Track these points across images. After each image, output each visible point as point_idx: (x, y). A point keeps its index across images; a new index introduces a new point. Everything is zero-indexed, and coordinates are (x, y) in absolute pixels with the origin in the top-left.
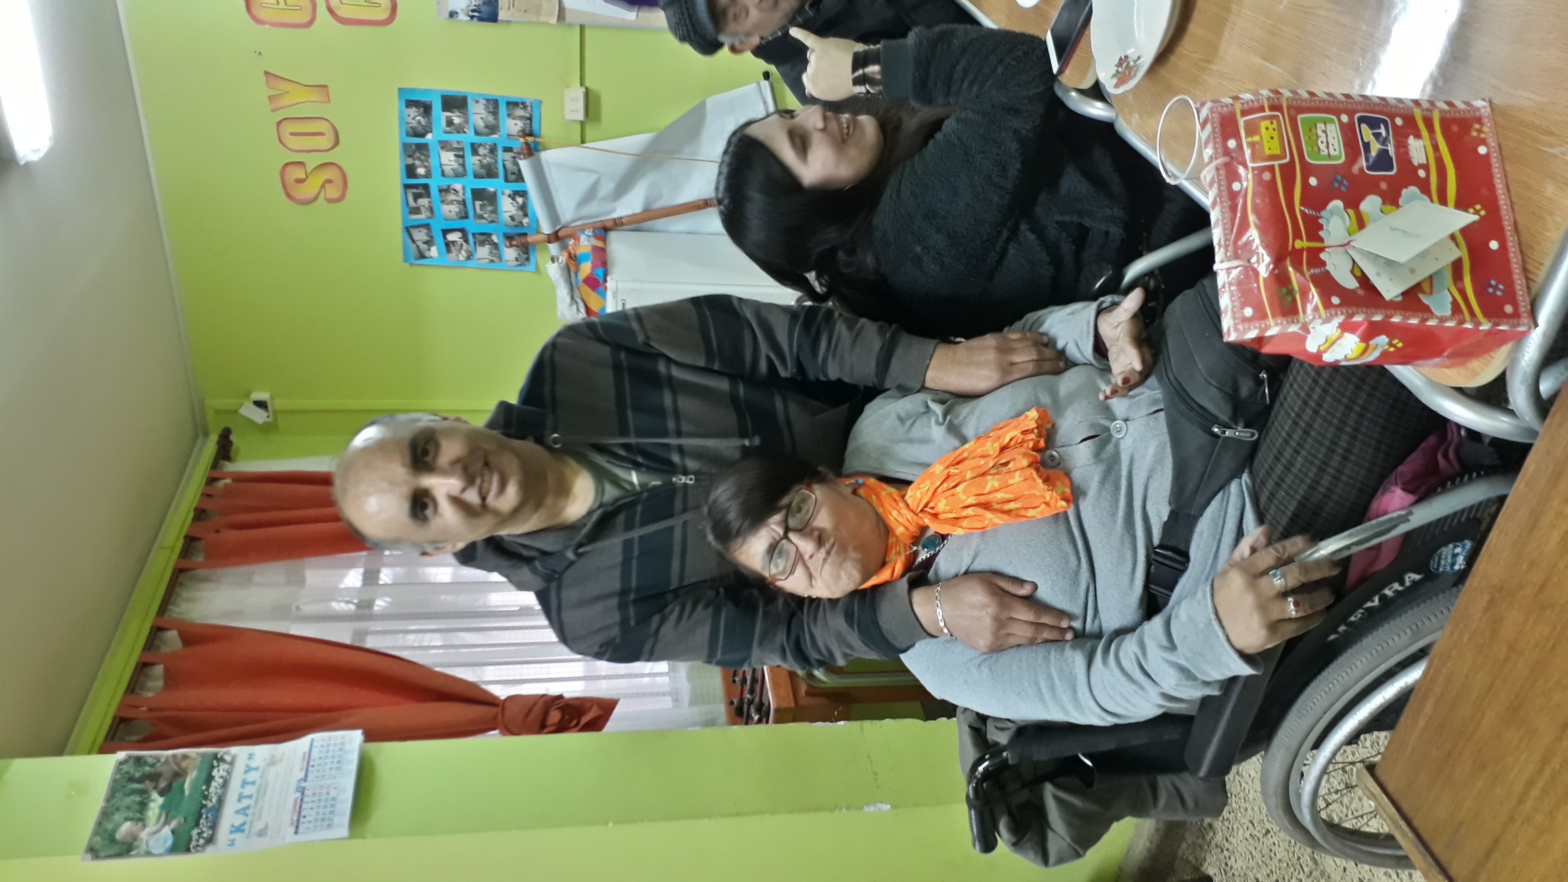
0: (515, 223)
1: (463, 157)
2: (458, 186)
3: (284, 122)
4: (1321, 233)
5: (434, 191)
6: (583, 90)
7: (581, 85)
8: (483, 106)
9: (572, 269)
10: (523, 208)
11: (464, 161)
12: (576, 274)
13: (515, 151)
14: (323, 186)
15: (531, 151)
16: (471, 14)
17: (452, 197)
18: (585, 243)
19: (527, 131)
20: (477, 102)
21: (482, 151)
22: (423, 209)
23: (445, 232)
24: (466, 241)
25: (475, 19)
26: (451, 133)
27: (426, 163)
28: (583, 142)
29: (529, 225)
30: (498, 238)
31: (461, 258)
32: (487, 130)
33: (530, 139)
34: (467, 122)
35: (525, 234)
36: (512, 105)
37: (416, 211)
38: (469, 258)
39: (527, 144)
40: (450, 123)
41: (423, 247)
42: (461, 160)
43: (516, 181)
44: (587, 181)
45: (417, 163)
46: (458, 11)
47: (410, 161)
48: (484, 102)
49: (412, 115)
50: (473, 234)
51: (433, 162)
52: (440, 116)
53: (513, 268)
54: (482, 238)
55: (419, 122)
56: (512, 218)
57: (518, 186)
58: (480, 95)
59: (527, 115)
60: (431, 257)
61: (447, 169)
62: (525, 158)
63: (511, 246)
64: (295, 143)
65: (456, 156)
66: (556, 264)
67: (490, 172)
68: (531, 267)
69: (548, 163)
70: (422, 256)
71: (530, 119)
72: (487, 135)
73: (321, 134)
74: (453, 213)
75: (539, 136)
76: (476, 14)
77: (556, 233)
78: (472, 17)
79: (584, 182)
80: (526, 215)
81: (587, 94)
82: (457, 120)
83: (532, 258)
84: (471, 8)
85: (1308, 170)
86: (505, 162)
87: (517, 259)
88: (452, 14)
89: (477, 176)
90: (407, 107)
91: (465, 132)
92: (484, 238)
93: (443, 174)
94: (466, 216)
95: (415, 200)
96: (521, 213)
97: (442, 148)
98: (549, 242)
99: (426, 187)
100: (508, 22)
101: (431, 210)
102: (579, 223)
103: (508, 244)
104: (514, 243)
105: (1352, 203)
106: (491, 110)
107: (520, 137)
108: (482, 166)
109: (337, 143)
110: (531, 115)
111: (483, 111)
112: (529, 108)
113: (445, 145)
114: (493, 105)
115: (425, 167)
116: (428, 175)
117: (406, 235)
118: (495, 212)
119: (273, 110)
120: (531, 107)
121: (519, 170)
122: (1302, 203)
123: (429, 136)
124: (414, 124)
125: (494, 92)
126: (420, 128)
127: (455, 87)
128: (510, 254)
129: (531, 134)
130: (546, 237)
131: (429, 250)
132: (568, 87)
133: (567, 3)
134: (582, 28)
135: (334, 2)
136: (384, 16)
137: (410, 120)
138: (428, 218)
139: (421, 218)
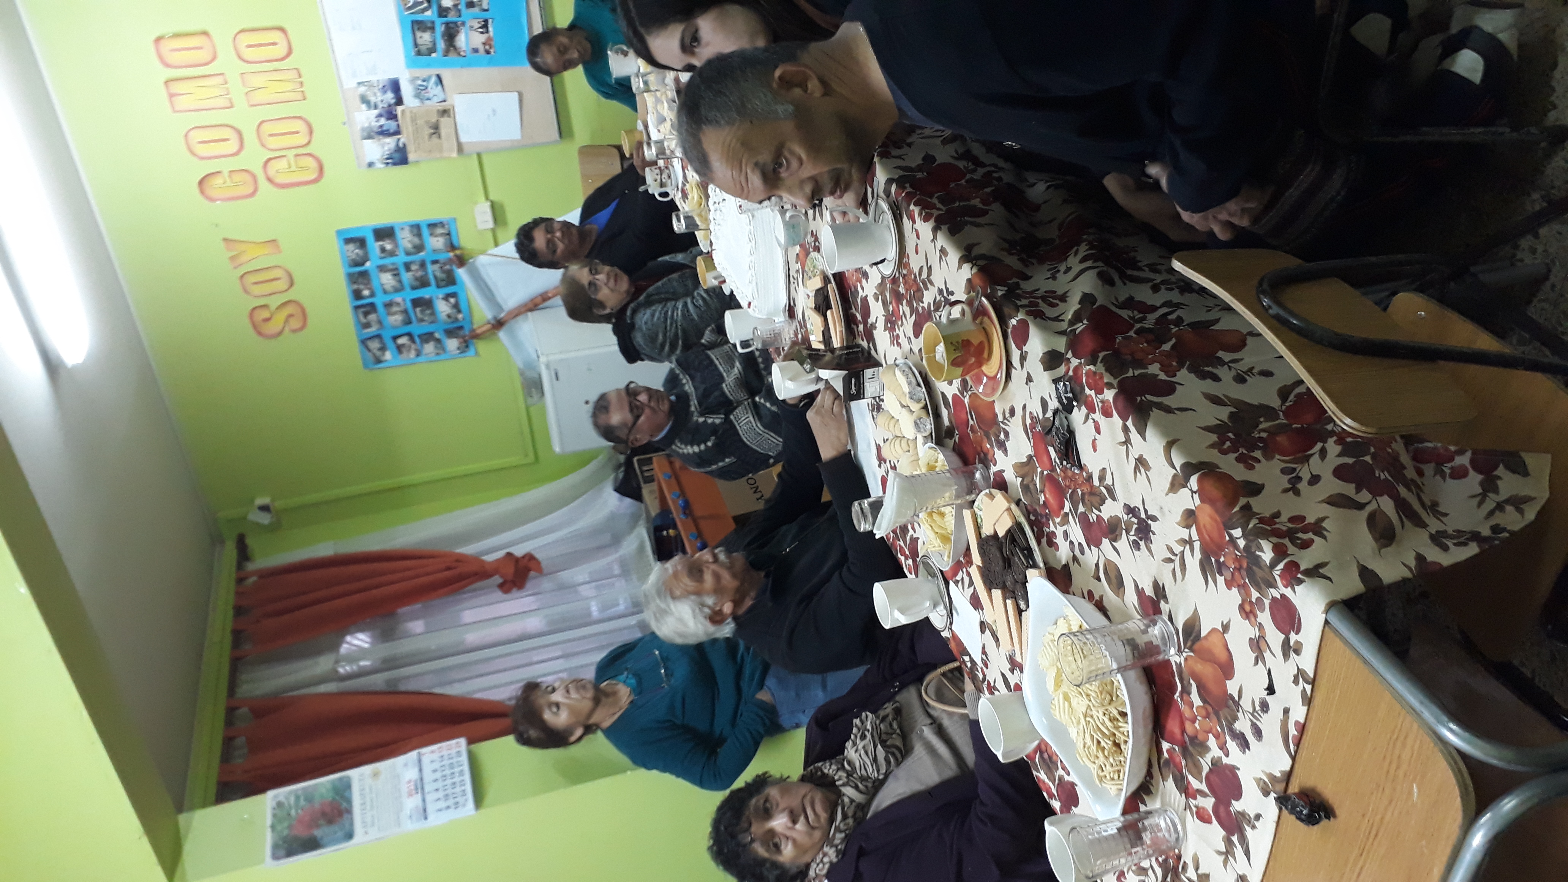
0: (452, 320)
2: (398, 298)
3: (246, 276)
6: (489, 203)
7: (487, 198)
8: (408, 231)
13: (444, 262)
14: (286, 321)
15: (461, 261)
16: (385, 161)
17: (395, 309)
19: (449, 245)
20: (402, 229)
21: (414, 267)
22: (373, 323)
23: (395, 338)
24: (414, 342)
25: (390, 165)
26: (385, 257)
27: (369, 286)
28: (496, 243)
30: (440, 334)
31: (412, 356)
32: (413, 250)
33: (456, 252)
34: (396, 245)
35: (463, 327)
36: (432, 226)
37: (367, 325)
38: (418, 355)
40: (383, 250)
41: (378, 353)
42: (397, 278)
43: (450, 285)
45: (362, 287)
46: (375, 161)
47: (355, 287)
48: (409, 228)
49: (351, 250)
51: (375, 283)
52: (374, 246)
53: (458, 355)
54: (425, 337)
55: (357, 254)
59: (446, 231)
60: (386, 361)
61: (388, 287)
63: (452, 338)
64: (257, 290)
67: (423, 283)
69: (481, 266)
70: (379, 361)
71: (449, 234)
72: (416, 253)
73: (279, 279)
74: (399, 322)
75: (462, 248)
76: (389, 161)
78: (387, 164)
81: (493, 206)
82: (388, 247)
84: (386, 157)
86: (435, 273)
87: (458, 349)
88: (371, 165)
89: (414, 288)
90: (346, 244)
91: (397, 255)
92: (428, 337)
93: (385, 292)
94: (410, 322)
95: (365, 318)
99: (372, 306)
101: (380, 322)
103: (448, 337)
104: (454, 335)
106: (416, 233)
107: (444, 250)
108: (416, 279)
109: (292, 284)
110: (450, 231)
111: (410, 235)
112: (447, 226)
113: (382, 269)
114: (416, 229)
115: (369, 289)
116: (372, 295)
117: (363, 347)
119: (235, 268)
120: (448, 224)
121: (451, 277)
123: (368, 264)
124: (354, 256)
126: (360, 259)
128: (452, 345)
131: (383, 354)
132: (476, 203)
133: (464, 139)
134: (479, 155)
135: (271, 172)
136: (314, 176)
137: (350, 254)
138: (379, 329)
139: (373, 330)
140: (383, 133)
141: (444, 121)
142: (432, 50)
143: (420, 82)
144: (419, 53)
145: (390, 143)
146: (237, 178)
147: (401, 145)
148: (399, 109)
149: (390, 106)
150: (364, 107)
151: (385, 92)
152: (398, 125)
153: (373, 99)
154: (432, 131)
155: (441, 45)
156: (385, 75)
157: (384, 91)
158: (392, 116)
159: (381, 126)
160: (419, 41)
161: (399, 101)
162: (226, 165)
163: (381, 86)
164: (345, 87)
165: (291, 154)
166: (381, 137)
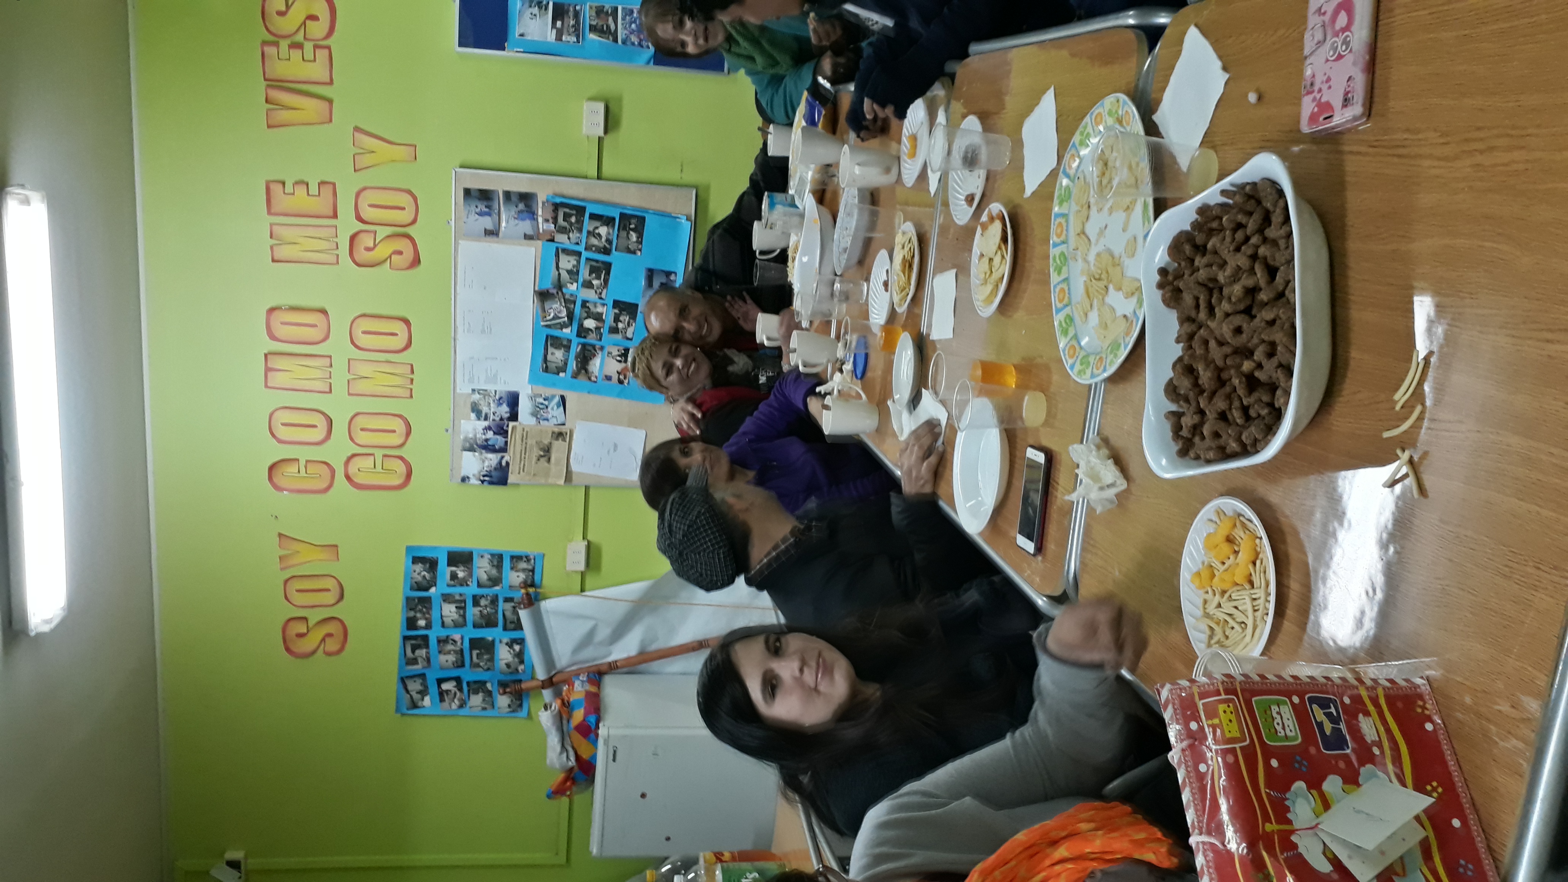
0: (510, 670)
1: (464, 608)
2: (457, 637)
3: (291, 580)
4: (1289, 816)
5: (433, 642)
6: (586, 543)
7: (584, 538)
8: (488, 561)
9: (565, 717)
10: (520, 656)
11: (465, 612)
12: (568, 721)
13: (515, 600)
14: (323, 640)
15: (531, 601)
16: (482, 478)
17: (450, 647)
18: (579, 689)
19: (529, 582)
20: (482, 557)
21: (483, 602)
22: (420, 660)
23: (440, 681)
24: (461, 689)
25: (485, 483)
26: (454, 586)
27: (427, 616)
28: (582, 590)
29: (524, 671)
30: (492, 686)
31: (454, 706)
32: (489, 583)
33: (531, 590)
34: (471, 575)
35: (520, 681)
36: (516, 558)
37: (414, 661)
38: (461, 706)
39: (528, 594)
40: (454, 576)
41: (416, 696)
42: (462, 612)
43: (514, 629)
44: (583, 627)
45: (419, 615)
46: (471, 476)
47: (412, 614)
48: (489, 556)
49: (418, 570)
50: (468, 683)
51: (435, 615)
52: (444, 570)
53: (507, 715)
54: (475, 686)
55: (424, 577)
56: (508, 665)
57: (516, 635)
58: (486, 550)
59: (530, 567)
60: (424, 707)
61: (448, 621)
62: (525, 608)
63: (505, 693)
64: (300, 599)
65: (456, 607)
66: (549, 711)
67: (490, 622)
68: (524, 713)
69: (547, 611)
70: (414, 705)
71: (533, 571)
72: (490, 587)
73: (328, 590)
74: (450, 663)
75: (540, 587)
76: (486, 478)
77: (551, 678)
78: (483, 482)
79: (581, 629)
80: (522, 662)
81: (589, 547)
82: (461, 575)
83: (525, 705)
84: (482, 473)
85: (1269, 753)
86: (506, 613)
87: (509, 706)
88: (464, 479)
89: (476, 626)
90: (413, 563)
91: (468, 585)
92: (478, 687)
93: (443, 625)
94: (463, 665)
95: (413, 652)
96: (516, 660)
97: (444, 601)
98: (543, 688)
99: (425, 638)
100: (517, 485)
101: (428, 660)
102: (574, 668)
103: (501, 691)
104: (508, 690)
105: (1315, 784)
106: (495, 563)
107: (522, 588)
108: (482, 616)
109: (341, 597)
110: (534, 568)
111: (488, 565)
112: (533, 561)
113: (447, 598)
114: (497, 559)
115: (426, 619)
116: (428, 626)
117: (401, 686)
118: (492, 660)
119: (282, 569)
120: (534, 559)
121: (519, 619)
122: (1268, 785)
123: (433, 590)
124: (419, 578)
125: (498, 547)
126: (425, 583)
127: (461, 544)
128: (503, 701)
129: (533, 585)
130: (541, 683)
131: (423, 700)
132: (570, 541)
133: (574, 467)
134: (587, 488)
135: (352, 470)
136: (397, 482)
137: (415, 575)
138: (424, 668)
139: (418, 668)
140: (487, 447)
141: (559, 447)
142: (562, 369)
143: (541, 400)
144: (546, 370)
145: (492, 459)
146: (312, 469)
147: (504, 463)
148: (511, 424)
149: (501, 419)
150: (473, 416)
151: (500, 404)
152: (506, 442)
153: (485, 410)
154: (542, 453)
155: (572, 365)
156: (503, 387)
157: (499, 402)
158: (501, 431)
159: (487, 440)
160: (549, 357)
161: (514, 417)
162: (304, 454)
163: (497, 397)
164: (458, 391)
165: (379, 453)
166: (484, 451)
